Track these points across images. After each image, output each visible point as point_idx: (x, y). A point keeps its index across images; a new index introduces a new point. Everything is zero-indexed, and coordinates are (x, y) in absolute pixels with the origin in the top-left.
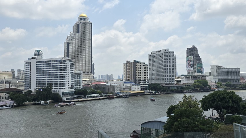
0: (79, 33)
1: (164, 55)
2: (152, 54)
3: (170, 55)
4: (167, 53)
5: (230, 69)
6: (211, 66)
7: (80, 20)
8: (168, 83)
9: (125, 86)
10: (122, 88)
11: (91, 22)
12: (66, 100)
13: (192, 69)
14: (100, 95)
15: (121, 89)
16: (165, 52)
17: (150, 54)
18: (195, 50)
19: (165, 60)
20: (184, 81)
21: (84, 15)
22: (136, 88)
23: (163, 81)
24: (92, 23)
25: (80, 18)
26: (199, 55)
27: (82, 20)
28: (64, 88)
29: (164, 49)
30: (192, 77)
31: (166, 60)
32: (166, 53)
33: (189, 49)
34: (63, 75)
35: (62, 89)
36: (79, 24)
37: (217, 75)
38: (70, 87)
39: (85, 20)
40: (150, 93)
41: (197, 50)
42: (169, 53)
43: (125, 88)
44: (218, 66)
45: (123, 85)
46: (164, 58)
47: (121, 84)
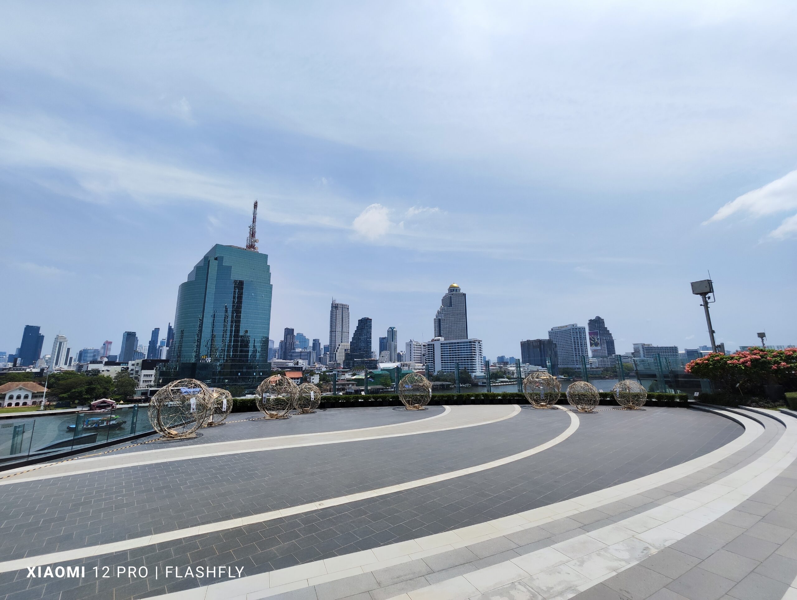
0: (451, 307)
1: (572, 332)
2: (553, 331)
3: (580, 332)
4: (576, 329)
5: (663, 348)
6: (634, 344)
7: (451, 291)
9: (530, 371)
11: (464, 292)
12: (482, 384)
13: (599, 348)
14: (509, 380)
15: (525, 374)
16: (573, 328)
17: (551, 330)
18: (601, 321)
19: (574, 338)
20: (597, 365)
21: (455, 285)
23: (574, 364)
24: (465, 295)
25: (451, 289)
26: (608, 329)
27: (453, 291)
28: (476, 372)
29: (571, 325)
30: (608, 359)
31: (576, 338)
33: (591, 320)
34: (474, 357)
35: (474, 372)
36: (451, 297)
37: (644, 357)
38: (480, 370)
39: (457, 291)
40: (563, 378)
41: (604, 322)
42: (579, 329)
43: (530, 372)
44: (644, 344)
46: (572, 335)
47: (524, 368)
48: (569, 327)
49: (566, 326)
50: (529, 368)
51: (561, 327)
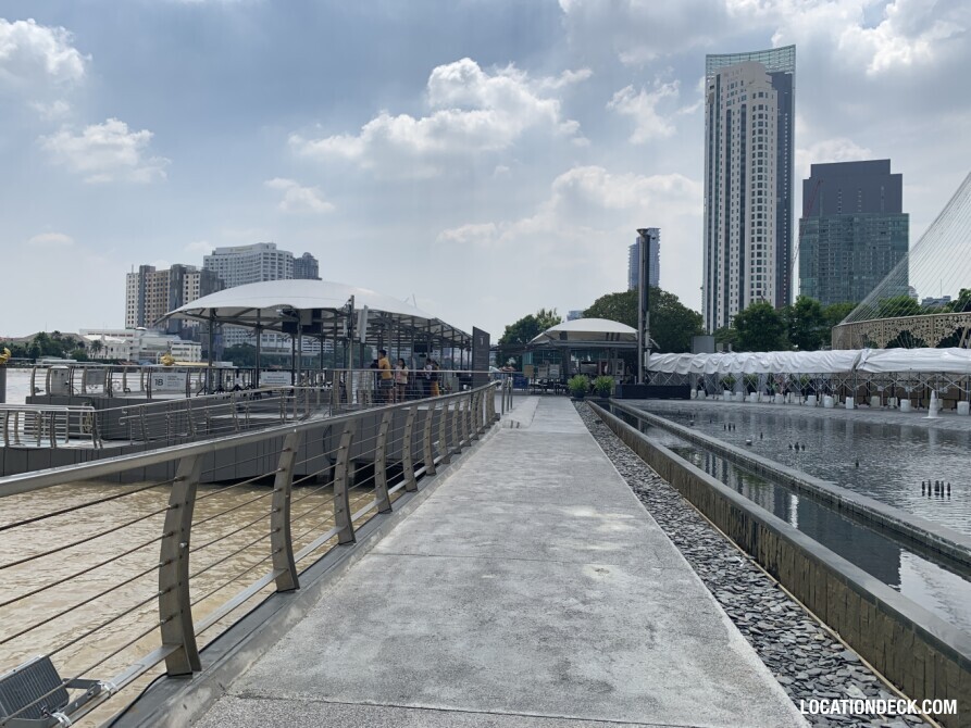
1: (262, 260)
2: (217, 257)
3: (280, 264)
4: (273, 254)
8: (273, 345)
10: (137, 351)
16: (267, 251)
17: (210, 254)
18: (313, 265)
22: (189, 352)
29: (261, 244)
32: (270, 256)
41: (317, 267)
42: (280, 255)
45: (141, 341)
46: (262, 269)
48: (257, 251)
49: (251, 248)
50: (144, 340)
51: (238, 249)
